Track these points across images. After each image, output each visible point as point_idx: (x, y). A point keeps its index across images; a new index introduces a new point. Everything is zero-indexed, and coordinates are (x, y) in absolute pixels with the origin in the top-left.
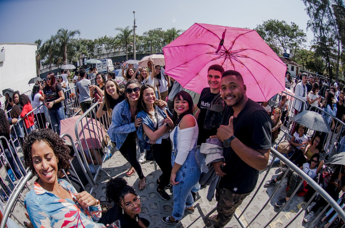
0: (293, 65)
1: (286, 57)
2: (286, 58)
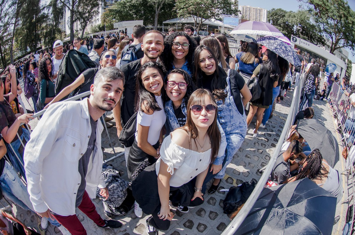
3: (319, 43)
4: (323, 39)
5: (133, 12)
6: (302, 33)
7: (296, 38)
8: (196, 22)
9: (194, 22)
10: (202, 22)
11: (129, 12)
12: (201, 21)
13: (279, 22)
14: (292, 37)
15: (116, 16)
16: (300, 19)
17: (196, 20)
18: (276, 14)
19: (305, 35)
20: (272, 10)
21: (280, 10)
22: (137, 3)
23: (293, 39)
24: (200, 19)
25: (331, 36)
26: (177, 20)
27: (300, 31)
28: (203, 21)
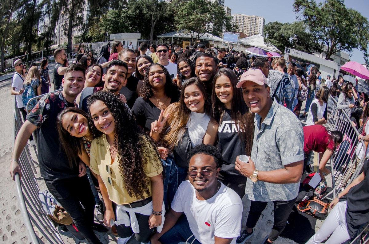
3: (315, 51)
4: (320, 46)
5: (129, 24)
6: (298, 43)
7: (289, 50)
8: (193, 37)
9: (191, 37)
10: (199, 38)
11: (125, 24)
12: (198, 36)
13: (275, 35)
14: (285, 49)
16: (294, 31)
17: (192, 35)
18: (272, 28)
19: (301, 45)
20: (268, 24)
21: (276, 23)
22: (133, 14)
23: (287, 51)
24: (197, 35)
25: (327, 43)
26: (172, 35)
27: (296, 41)
28: (200, 36)
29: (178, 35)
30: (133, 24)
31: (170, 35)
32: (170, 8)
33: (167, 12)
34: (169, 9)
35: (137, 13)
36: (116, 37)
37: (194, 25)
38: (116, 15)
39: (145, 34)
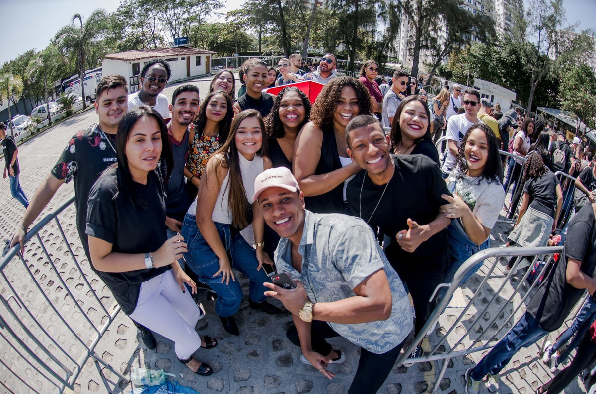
0: (199, 55)
1: (180, 45)
2: (183, 45)
5: (502, 73)
10: (585, 133)
11: (497, 70)
12: (585, 129)
15: (476, 67)
17: (579, 125)
22: (508, 60)
24: (584, 127)
26: (555, 113)
29: (561, 116)
30: (507, 75)
31: (552, 112)
32: (554, 69)
33: (551, 73)
34: (552, 70)
35: (513, 61)
36: (483, 85)
37: (581, 108)
38: (485, 52)
39: (522, 96)
